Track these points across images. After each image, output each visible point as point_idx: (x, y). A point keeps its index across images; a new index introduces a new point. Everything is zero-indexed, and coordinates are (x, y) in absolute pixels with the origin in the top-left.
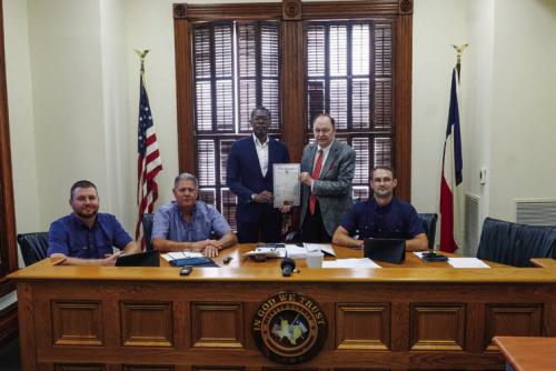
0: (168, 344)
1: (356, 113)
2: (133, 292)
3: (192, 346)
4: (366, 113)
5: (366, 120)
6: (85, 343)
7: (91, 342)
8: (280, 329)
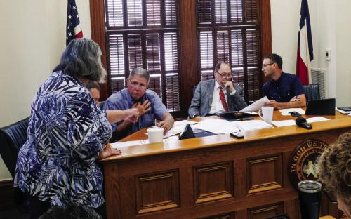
0: (229, 195)
1: (233, 11)
2: (204, 158)
3: (247, 193)
4: (240, 10)
5: (240, 16)
6: (164, 207)
7: (168, 206)
8: (308, 168)
